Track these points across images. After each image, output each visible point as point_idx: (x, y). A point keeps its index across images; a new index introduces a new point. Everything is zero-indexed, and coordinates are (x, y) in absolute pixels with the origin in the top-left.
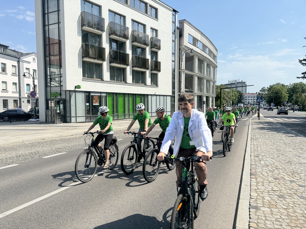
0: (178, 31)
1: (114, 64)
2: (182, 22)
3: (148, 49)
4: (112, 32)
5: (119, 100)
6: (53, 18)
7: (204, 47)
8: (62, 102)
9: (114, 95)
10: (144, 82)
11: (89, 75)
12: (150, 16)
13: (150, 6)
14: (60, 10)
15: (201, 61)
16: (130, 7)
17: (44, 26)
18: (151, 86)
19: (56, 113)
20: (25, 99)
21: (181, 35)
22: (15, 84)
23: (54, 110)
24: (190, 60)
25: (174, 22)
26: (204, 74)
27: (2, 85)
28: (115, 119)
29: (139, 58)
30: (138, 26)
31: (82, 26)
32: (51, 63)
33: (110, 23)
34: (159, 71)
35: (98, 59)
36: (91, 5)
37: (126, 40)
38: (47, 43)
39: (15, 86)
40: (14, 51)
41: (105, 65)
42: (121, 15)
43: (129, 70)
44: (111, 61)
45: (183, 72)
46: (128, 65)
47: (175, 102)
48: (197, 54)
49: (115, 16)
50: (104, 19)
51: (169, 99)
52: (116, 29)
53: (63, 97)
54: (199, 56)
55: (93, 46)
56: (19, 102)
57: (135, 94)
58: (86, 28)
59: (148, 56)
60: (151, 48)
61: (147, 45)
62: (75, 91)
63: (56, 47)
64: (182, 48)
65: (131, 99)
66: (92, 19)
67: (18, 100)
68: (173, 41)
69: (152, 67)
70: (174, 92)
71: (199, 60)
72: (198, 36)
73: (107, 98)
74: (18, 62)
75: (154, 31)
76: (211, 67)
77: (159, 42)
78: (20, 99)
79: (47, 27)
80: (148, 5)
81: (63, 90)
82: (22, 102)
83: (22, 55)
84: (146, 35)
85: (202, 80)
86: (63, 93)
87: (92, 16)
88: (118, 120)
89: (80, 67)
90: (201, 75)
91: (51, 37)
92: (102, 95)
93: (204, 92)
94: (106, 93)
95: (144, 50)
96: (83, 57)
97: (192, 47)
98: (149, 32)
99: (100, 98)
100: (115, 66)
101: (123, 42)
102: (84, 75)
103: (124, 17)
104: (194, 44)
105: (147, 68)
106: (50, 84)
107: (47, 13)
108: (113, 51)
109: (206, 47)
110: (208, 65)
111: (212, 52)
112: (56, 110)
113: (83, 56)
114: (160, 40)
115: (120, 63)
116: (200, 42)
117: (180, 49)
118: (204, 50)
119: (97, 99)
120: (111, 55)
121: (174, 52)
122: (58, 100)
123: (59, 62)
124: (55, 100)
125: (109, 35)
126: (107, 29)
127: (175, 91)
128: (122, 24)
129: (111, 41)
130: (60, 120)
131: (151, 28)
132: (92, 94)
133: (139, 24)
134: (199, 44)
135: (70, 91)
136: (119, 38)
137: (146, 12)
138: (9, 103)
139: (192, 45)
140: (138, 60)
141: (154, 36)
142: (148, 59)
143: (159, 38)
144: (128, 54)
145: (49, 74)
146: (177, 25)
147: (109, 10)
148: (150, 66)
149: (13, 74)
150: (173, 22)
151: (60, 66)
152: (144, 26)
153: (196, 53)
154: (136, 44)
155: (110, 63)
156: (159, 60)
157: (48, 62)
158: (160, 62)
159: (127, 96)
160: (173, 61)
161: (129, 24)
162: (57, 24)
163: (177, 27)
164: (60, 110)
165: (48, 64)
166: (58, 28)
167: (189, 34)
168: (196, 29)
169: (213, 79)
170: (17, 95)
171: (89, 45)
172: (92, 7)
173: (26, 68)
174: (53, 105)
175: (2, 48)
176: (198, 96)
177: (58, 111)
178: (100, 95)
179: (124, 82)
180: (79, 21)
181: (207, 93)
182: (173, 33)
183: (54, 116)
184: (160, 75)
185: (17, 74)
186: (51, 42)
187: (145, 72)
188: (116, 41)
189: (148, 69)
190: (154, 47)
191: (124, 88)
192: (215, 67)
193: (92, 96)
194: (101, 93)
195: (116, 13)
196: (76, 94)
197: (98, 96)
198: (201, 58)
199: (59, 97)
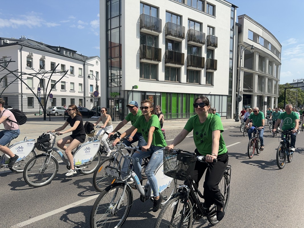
0: (237, 27)
1: (169, 64)
2: (241, 18)
3: (204, 47)
4: (168, 33)
5: (172, 100)
6: (115, 22)
7: (266, 43)
8: (120, 101)
9: (168, 94)
10: (198, 82)
11: (145, 75)
12: (208, 14)
13: (208, 3)
14: (121, 15)
15: (262, 59)
16: (187, 6)
17: (107, 30)
18: (206, 85)
19: (115, 111)
20: (88, 98)
21: (240, 31)
22: (80, 84)
23: (113, 109)
24: (249, 57)
25: (233, 19)
26: (265, 72)
27: (71, 85)
28: (168, 118)
29: (194, 56)
30: (195, 24)
31: (140, 29)
32: (112, 66)
33: (167, 24)
34: (216, 69)
35: (155, 60)
36: (149, 7)
37: (181, 39)
38: (109, 46)
39: (81, 86)
40: (81, 55)
41: (161, 66)
42: (177, 15)
43: (183, 69)
44: (166, 61)
45: (242, 70)
46: (183, 64)
47: (231, 102)
48: (258, 51)
49: (172, 16)
50: (161, 20)
51: (225, 99)
52: (173, 29)
53: (122, 96)
54: (259, 53)
55: (150, 48)
56: (83, 101)
57: (189, 94)
58: (145, 30)
59: (204, 55)
60: (207, 46)
61: (203, 43)
62: (133, 91)
63: (117, 49)
64: (241, 45)
65: (184, 99)
66: (150, 20)
67: (83, 99)
68: (231, 38)
69: (207, 66)
70: (230, 92)
71: (260, 57)
72: (259, 31)
73: (161, 97)
74: (84, 65)
75: (211, 29)
76: (274, 65)
77: (215, 40)
78: (85, 98)
79: (110, 31)
80: (206, 3)
81: (122, 90)
82: (86, 101)
83: (87, 58)
84: (203, 33)
85: (263, 79)
86: (122, 93)
87: (150, 18)
88: (171, 119)
89: (137, 68)
90: (262, 74)
91: (112, 41)
92: (157, 94)
93: (265, 92)
94: (160, 93)
95: (199, 49)
96: (140, 59)
97: (252, 43)
98: (206, 31)
99: (155, 97)
100: (170, 66)
101: (179, 42)
102: (141, 76)
103: (181, 17)
104: (255, 40)
105: (202, 66)
106: (111, 85)
107: (109, 19)
108: (169, 51)
109: (269, 42)
110: (269, 62)
111: (275, 48)
112: (116, 109)
113: (141, 57)
114: (217, 38)
115: (175, 63)
116: (262, 37)
117: (238, 46)
118: (266, 46)
119: (151, 99)
120: (166, 55)
121: (232, 50)
122: (117, 99)
123: (119, 63)
124: (115, 99)
125: (166, 35)
126: (164, 30)
127: (232, 90)
128: (179, 24)
129: (167, 41)
130: (118, 118)
131: (208, 26)
132: (147, 94)
133: (195, 23)
134: (260, 40)
135: (128, 91)
136: (175, 38)
137: (203, 10)
138: (75, 102)
139: (252, 41)
140: (193, 59)
141: (211, 34)
142: (204, 58)
143: (216, 35)
144: (183, 53)
145: (110, 75)
146: (235, 21)
147: (167, 11)
148: (206, 65)
149: (80, 76)
150: (231, 18)
151: (120, 67)
152: (201, 24)
153: (256, 50)
154: (192, 43)
155: (166, 63)
156: (215, 58)
157: (109, 65)
158: (216, 61)
159: (181, 95)
160: (230, 59)
161: (185, 23)
162: (119, 28)
163: (236, 23)
164: (119, 109)
165: (109, 67)
166: (119, 32)
167: (249, 30)
168: (258, 24)
169: (275, 77)
170: (82, 95)
171: (147, 46)
172: (150, 9)
173: (90, 70)
174: (113, 104)
175: (71, 53)
176: (258, 96)
177: (117, 110)
178: (154, 94)
179: (178, 82)
180: (138, 23)
181: (269, 93)
182: (231, 30)
183: (113, 114)
184: (216, 73)
185: (83, 76)
186: (112, 46)
187: (200, 71)
188: (172, 41)
189: (203, 68)
190: (210, 45)
191: (178, 87)
192: (279, 64)
193: (147, 96)
194: (155, 92)
195: (172, 14)
196: (134, 93)
197: (153, 95)
198: (263, 55)
199: (118, 97)
